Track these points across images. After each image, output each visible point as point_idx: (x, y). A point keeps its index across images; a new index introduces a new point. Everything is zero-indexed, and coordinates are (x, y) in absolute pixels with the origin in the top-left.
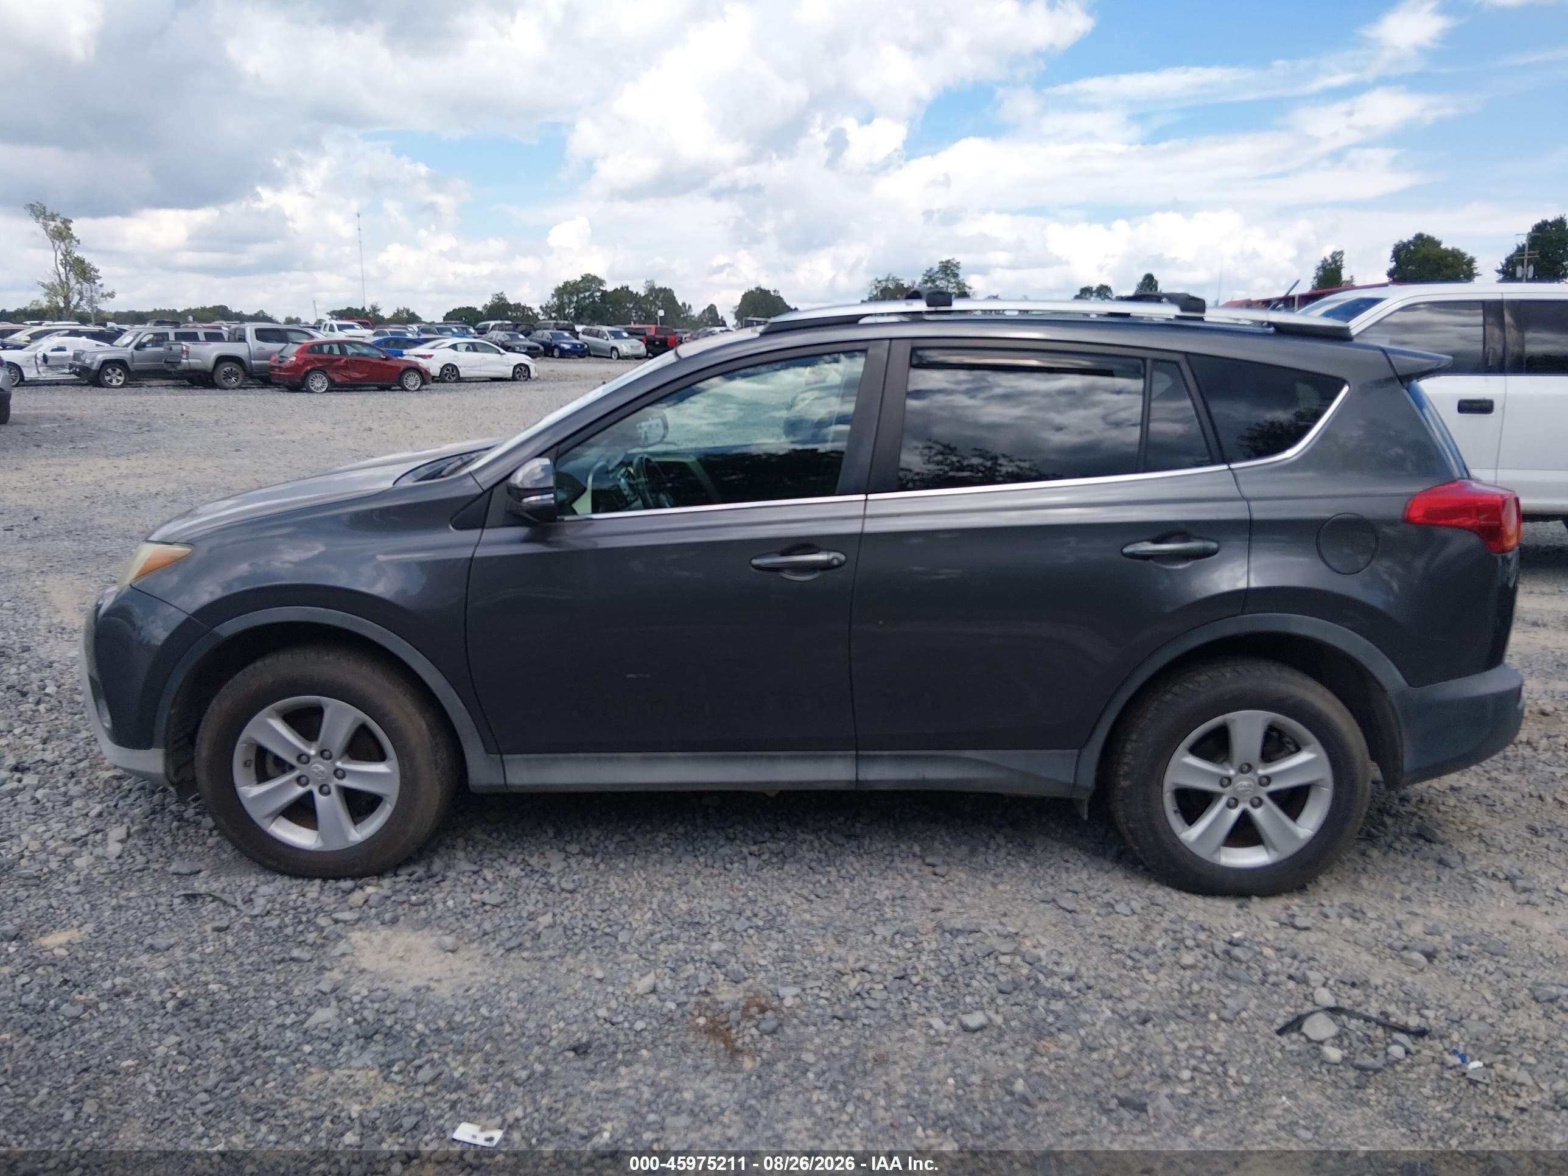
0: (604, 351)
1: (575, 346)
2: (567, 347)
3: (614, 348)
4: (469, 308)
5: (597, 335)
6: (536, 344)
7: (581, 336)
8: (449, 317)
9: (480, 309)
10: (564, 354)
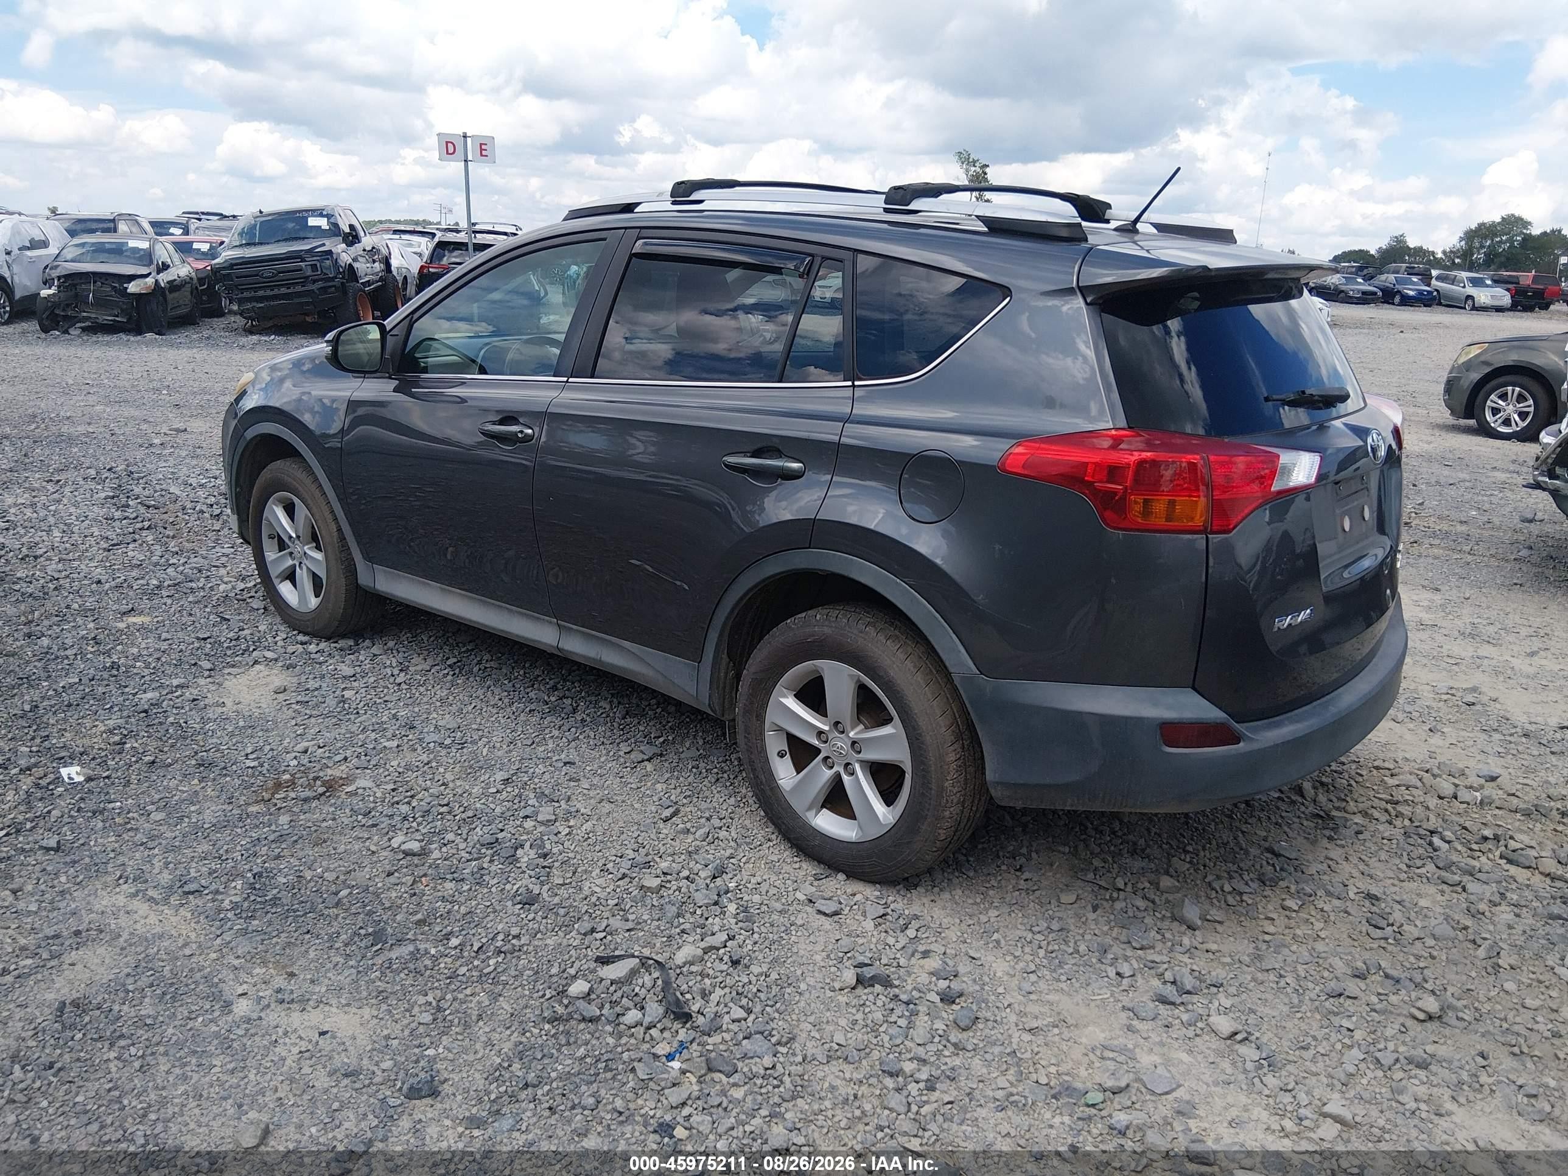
0: (1458, 299)
1: (1420, 292)
2: (1411, 293)
3: (1469, 297)
4: (1361, 251)
5: (1453, 281)
6: (1375, 289)
7: (1434, 282)
8: (1336, 259)
9: (1373, 252)
10: (1406, 301)
